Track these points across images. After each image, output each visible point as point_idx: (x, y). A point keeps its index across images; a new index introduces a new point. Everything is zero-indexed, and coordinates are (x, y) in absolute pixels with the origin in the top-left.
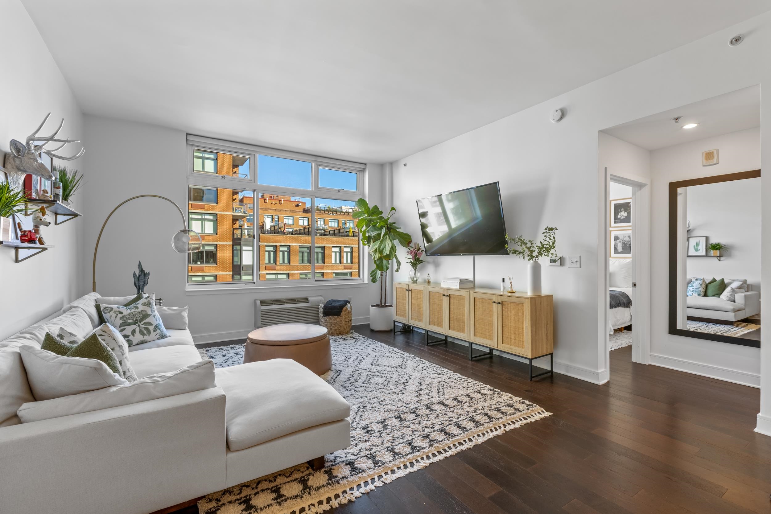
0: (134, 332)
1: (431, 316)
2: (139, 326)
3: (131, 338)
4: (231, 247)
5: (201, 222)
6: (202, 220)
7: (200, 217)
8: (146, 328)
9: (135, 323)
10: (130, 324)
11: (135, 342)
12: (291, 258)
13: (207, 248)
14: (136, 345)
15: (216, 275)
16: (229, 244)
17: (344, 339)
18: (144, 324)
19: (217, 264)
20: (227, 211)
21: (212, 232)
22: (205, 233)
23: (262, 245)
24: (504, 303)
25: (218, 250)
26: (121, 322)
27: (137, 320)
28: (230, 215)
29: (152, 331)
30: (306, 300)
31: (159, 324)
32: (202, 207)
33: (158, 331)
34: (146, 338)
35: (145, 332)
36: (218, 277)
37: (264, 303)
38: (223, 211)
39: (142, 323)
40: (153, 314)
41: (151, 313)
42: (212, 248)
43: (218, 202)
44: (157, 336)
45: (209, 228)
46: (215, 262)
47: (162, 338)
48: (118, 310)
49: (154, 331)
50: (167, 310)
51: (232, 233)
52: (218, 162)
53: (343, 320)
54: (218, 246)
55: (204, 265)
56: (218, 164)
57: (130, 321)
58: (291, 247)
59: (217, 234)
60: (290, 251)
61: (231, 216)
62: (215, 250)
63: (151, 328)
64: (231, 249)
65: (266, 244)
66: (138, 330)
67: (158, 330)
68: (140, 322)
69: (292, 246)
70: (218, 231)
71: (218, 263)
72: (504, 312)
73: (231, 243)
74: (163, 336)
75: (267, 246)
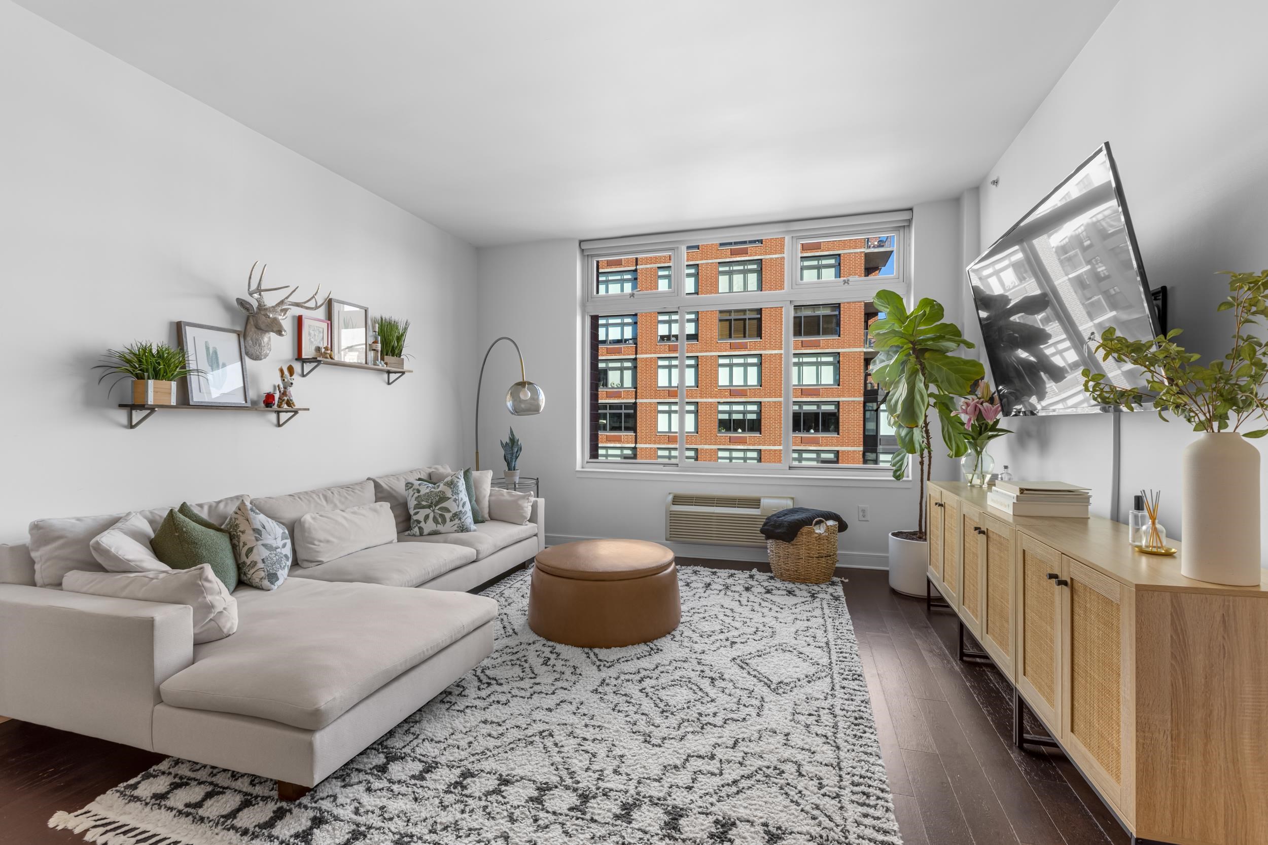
0: (427, 517)
2: (433, 511)
3: (422, 524)
4: (862, 405)
5: (815, 367)
6: (818, 364)
7: (814, 359)
8: (441, 516)
9: (429, 507)
10: (424, 507)
11: (426, 532)
13: (824, 408)
14: (429, 534)
15: (838, 452)
16: (858, 401)
17: (790, 593)
18: (440, 509)
19: (838, 434)
20: (855, 347)
21: (832, 383)
22: (821, 385)
24: (1076, 586)
25: (841, 410)
26: (416, 502)
27: (432, 503)
28: (860, 352)
29: (448, 520)
30: (755, 503)
31: (461, 511)
32: (817, 345)
33: (457, 521)
34: (440, 528)
35: (440, 520)
36: (840, 454)
37: (678, 500)
38: (849, 347)
39: (437, 508)
40: (454, 497)
41: (451, 496)
42: (832, 408)
43: (841, 333)
44: (455, 528)
45: (827, 375)
46: (837, 430)
47: (462, 531)
48: (418, 487)
49: (451, 520)
51: (863, 381)
52: (842, 268)
53: (803, 552)
54: (841, 404)
55: (820, 435)
57: (424, 503)
59: (839, 385)
61: (862, 354)
62: (836, 411)
63: (448, 516)
64: (862, 409)
66: (431, 516)
67: (457, 520)
68: (435, 506)
70: (841, 380)
71: (841, 431)
72: (1076, 617)
73: (862, 399)
74: (463, 529)
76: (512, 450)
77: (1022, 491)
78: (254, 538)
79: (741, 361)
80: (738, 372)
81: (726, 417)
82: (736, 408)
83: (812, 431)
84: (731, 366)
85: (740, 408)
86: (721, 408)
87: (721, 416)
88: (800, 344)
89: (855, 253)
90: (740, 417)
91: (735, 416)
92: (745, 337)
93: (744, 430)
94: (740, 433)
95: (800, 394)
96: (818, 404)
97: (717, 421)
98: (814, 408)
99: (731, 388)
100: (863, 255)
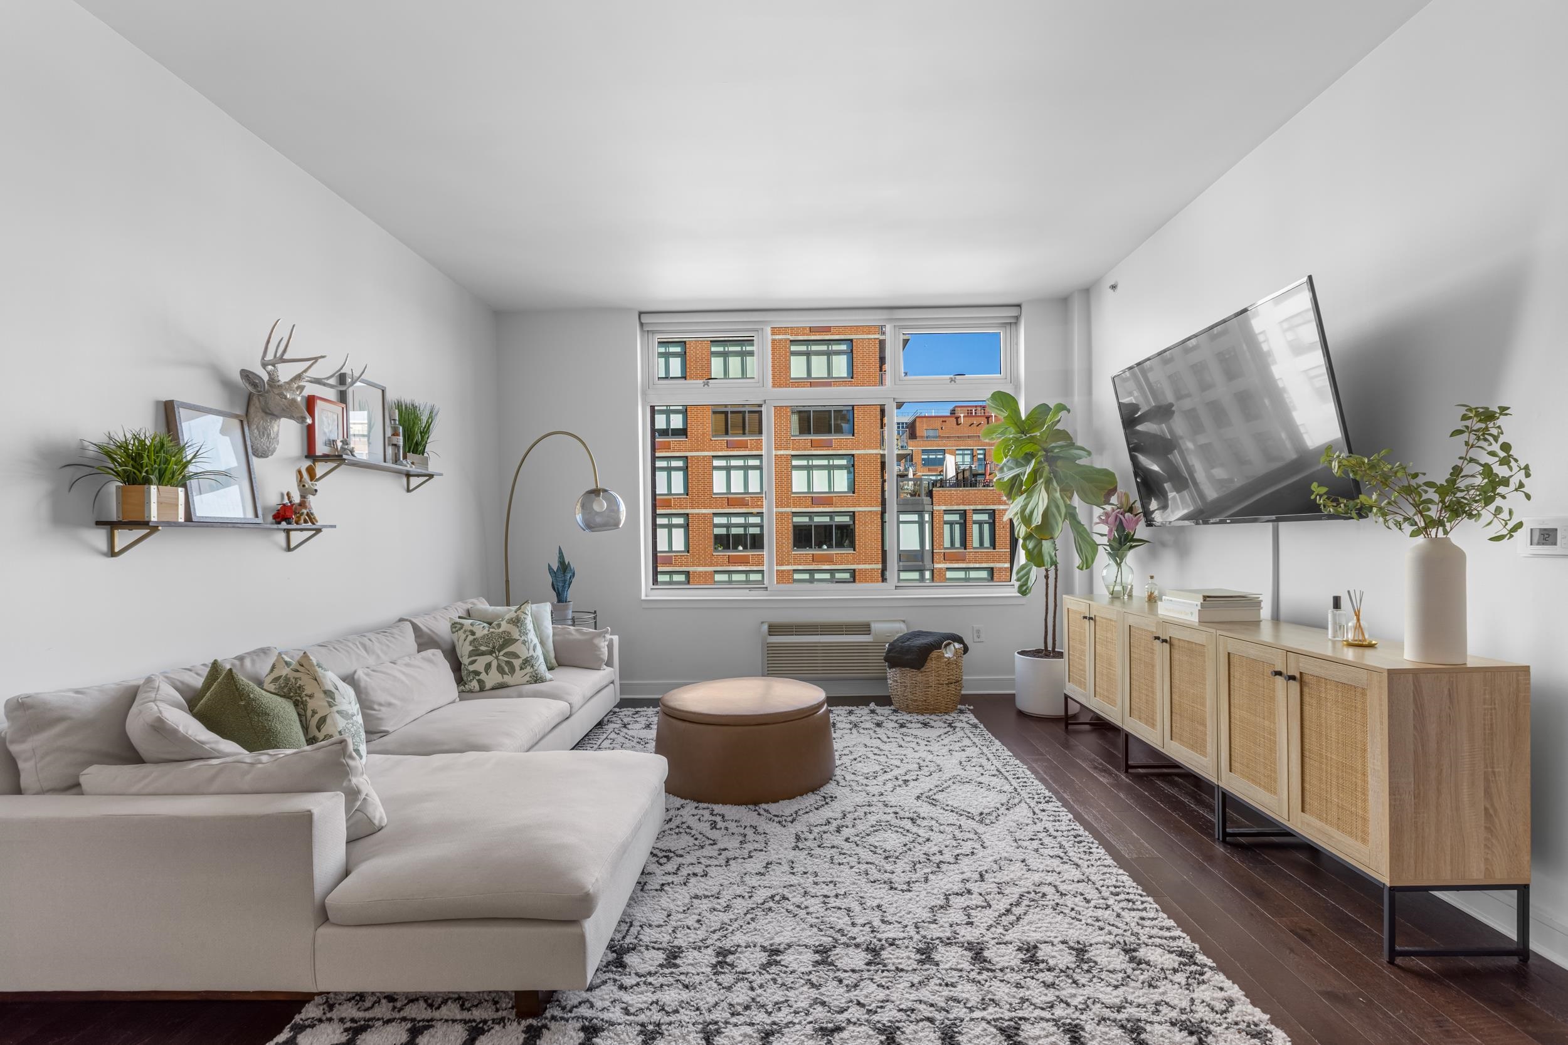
0: (488, 666)
1: (1134, 694)
2: (497, 658)
3: (483, 676)
4: (879, 516)
5: (827, 471)
6: (830, 468)
7: (825, 462)
8: (508, 663)
9: (491, 653)
10: (483, 654)
11: (488, 685)
12: (997, 536)
13: (838, 519)
14: (493, 689)
15: (854, 570)
16: (875, 512)
17: (925, 725)
18: (505, 655)
19: (854, 550)
20: (870, 448)
21: (846, 490)
22: (834, 492)
23: (937, 511)
24: (1306, 678)
25: (857, 522)
26: (471, 648)
27: (494, 648)
28: (876, 454)
29: (517, 668)
30: (865, 628)
31: (532, 656)
32: (828, 445)
33: (528, 669)
34: (507, 679)
35: (506, 669)
36: (857, 574)
37: (774, 629)
38: (865, 448)
39: (502, 653)
40: (523, 638)
41: (518, 637)
42: (846, 519)
43: (856, 431)
44: (527, 678)
45: (841, 481)
46: (852, 545)
47: (536, 682)
48: (471, 628)
49: (521, 669)
50: (573, 632)
51: (880, 488)
52: (855, 356)
53: (932, 679)
54: (857, 514)
55: (834, 552)
56: (855, 360)
57: (483, 648)
58: (997, 512)
59: (854, 493)
60: (994, 521)
61: (879, 456)
62: (852, 523)
63: (517, 663)
64: (880, 520)
65: (944, 508)
66: (494, 664)
67: (529, 667)
68: (499, 652)
69: (999, 510)
70: (856, 487)
71: (857, 547)
72: (1307, 708)
73: (879, 509)
74: (537, 679)
75: (946, 512)
76: (564, 576)
77: (1205, 598)
78: (326, 704)
79: (740, 463)
80: (737, 476)
81: (723, 531)
82: (734, 520)
83: (825, 547)
84: (728, 469)
85: (741, 520)
86: (717, 520)
87: (717, 531)
88: (809, 444)
89: (869, 339)
90: (741, 531)
91: (734, 531)
92: (744, 433)
93: (745, 548)
94: (740, 551)
95: (810, 503)
96: (831, 515)
97: (712, 537)
98: (827, 519)
99: (729, 496)
100: (877, 342)
